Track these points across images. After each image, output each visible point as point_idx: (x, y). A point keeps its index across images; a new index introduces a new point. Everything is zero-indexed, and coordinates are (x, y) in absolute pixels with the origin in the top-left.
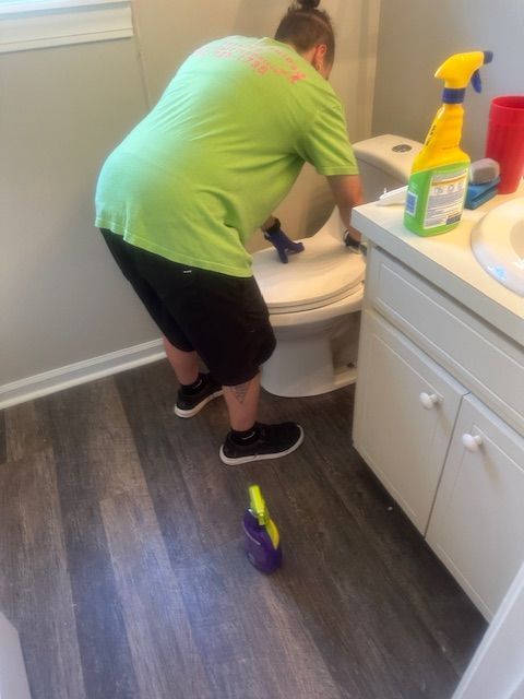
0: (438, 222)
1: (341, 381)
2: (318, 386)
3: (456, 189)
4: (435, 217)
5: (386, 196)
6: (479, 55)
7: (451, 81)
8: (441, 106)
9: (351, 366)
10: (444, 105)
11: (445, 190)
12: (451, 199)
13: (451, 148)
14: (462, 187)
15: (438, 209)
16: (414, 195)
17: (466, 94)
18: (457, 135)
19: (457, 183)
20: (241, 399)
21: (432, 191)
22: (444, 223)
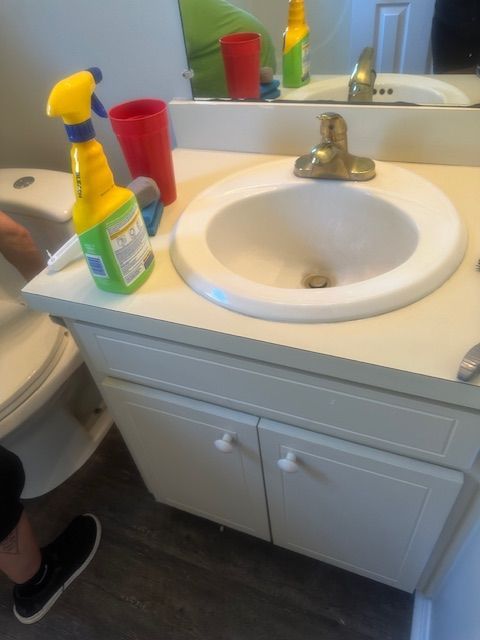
0: (137, 272)
1: (99, 433)
2: (79, 456)
3: (137, 231)
4: (132, 269)
5: (54, 259)
6: (85, 77)
7: (70, 116)
8: (71, 147)
9: (98, 411)
10: (74, 145)
11: (127, 236)
12: (137, 242)
13: (108, 190)
14: (139, 223)
15: (130, 259)
16: (96, 257)
17: (94, 124)
18: (106, 173)
19: (135, 225)
20: (14, 551)
21: (115, 245)
22: (143, 269)
